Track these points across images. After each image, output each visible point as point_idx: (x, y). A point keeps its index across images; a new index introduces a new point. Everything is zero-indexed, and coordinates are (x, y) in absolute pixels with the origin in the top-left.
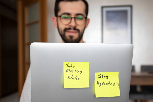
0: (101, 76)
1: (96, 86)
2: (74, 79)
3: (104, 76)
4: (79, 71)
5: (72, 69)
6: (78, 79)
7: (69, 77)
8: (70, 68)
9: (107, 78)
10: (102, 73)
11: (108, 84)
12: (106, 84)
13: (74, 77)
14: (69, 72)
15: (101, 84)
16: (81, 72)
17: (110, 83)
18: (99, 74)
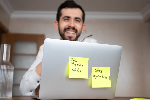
0: (97, 70)
1: (93, 78)
2: (77, 71)
3: (99, 70)
4: (80, 65)
5: (75, 63)
6: (80, 71)
7: (73, 69)
8: (74, 62)
9: (101, 72)
10: (98, 68)
11: (102, 77)
12: (100, 77)
13: (77, 69)
14: (73, 65)
15: (96, 76)
16: (82, 65)
17: (103, 76)
18: (96, 68)
